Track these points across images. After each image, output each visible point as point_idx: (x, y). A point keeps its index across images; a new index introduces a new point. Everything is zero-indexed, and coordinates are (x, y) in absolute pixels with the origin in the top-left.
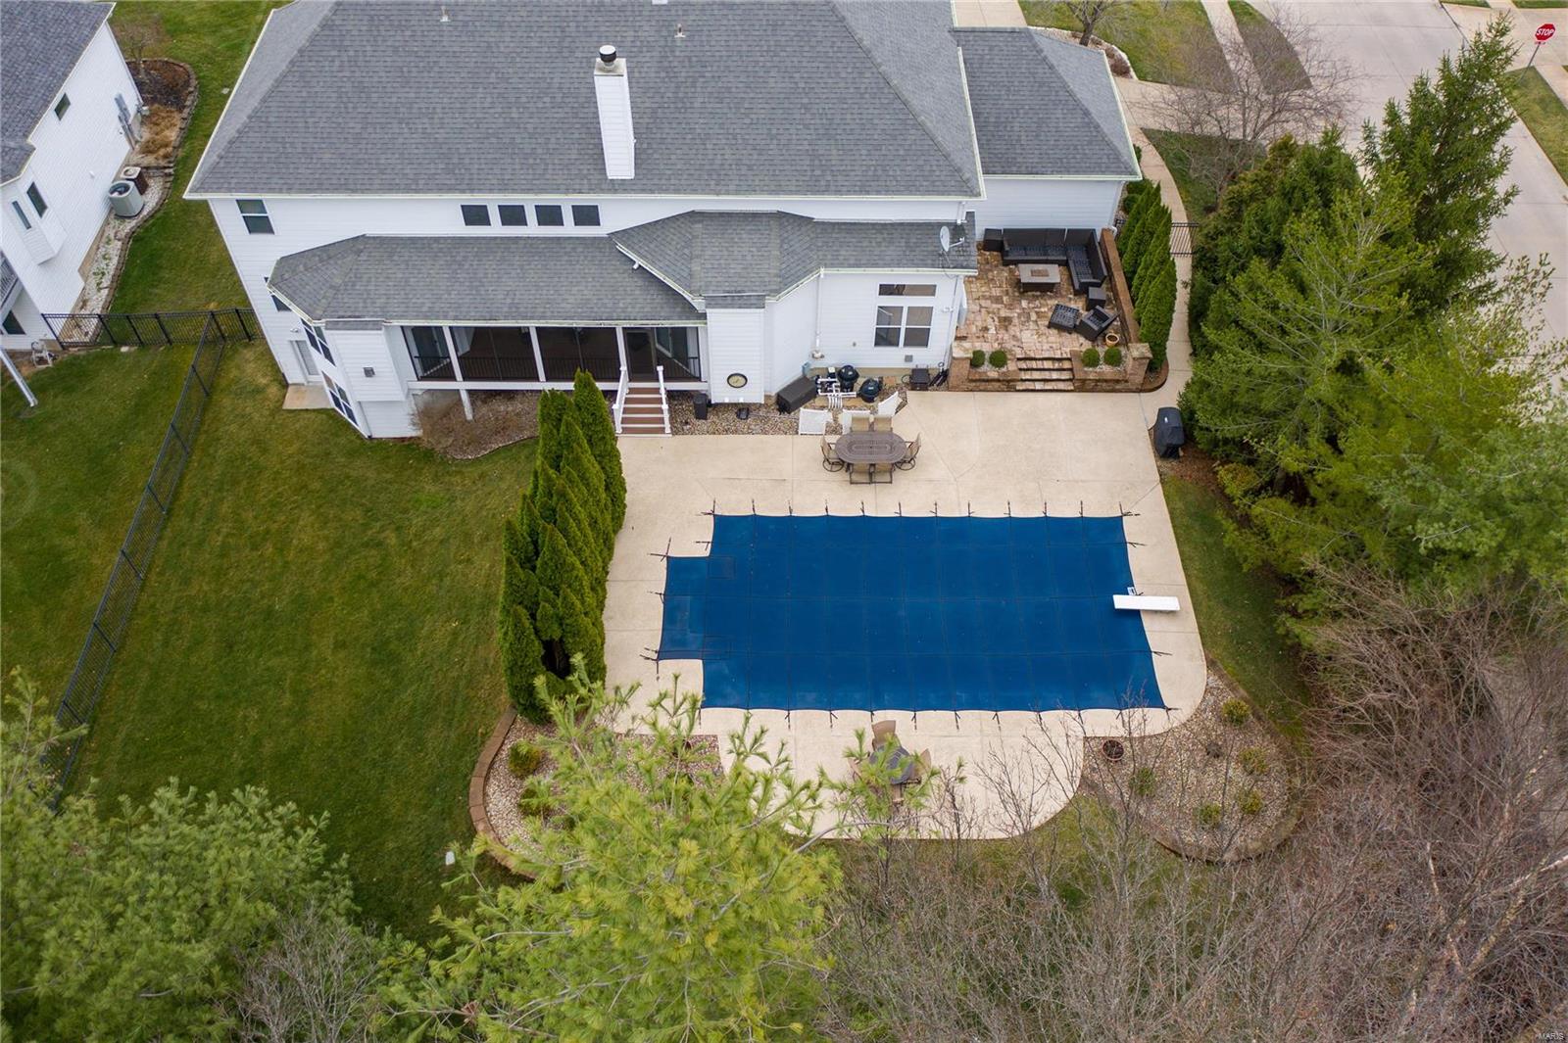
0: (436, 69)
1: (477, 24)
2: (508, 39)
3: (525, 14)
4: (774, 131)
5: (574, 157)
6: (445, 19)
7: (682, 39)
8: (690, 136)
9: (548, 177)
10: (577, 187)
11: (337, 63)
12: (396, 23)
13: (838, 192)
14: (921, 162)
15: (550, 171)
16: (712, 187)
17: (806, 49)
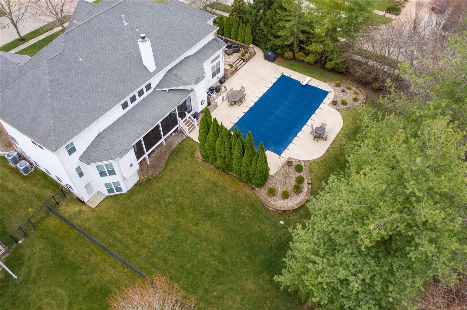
0: (90, 73)
1: (90, 56)
2: (100, 55)
3: (98, 46)
4: (173, 39)
5: (140, 73)
6: (80, 59)
7: (138, 30)
8: (158, 51)
9: (138, 81)
10: (147, 79)
11: (63, 89)
12: (69, 68)
13: (195, 44)
14: (203, 28)
15: (138, 80)
16: (173, 59)
17: (164, 17)
